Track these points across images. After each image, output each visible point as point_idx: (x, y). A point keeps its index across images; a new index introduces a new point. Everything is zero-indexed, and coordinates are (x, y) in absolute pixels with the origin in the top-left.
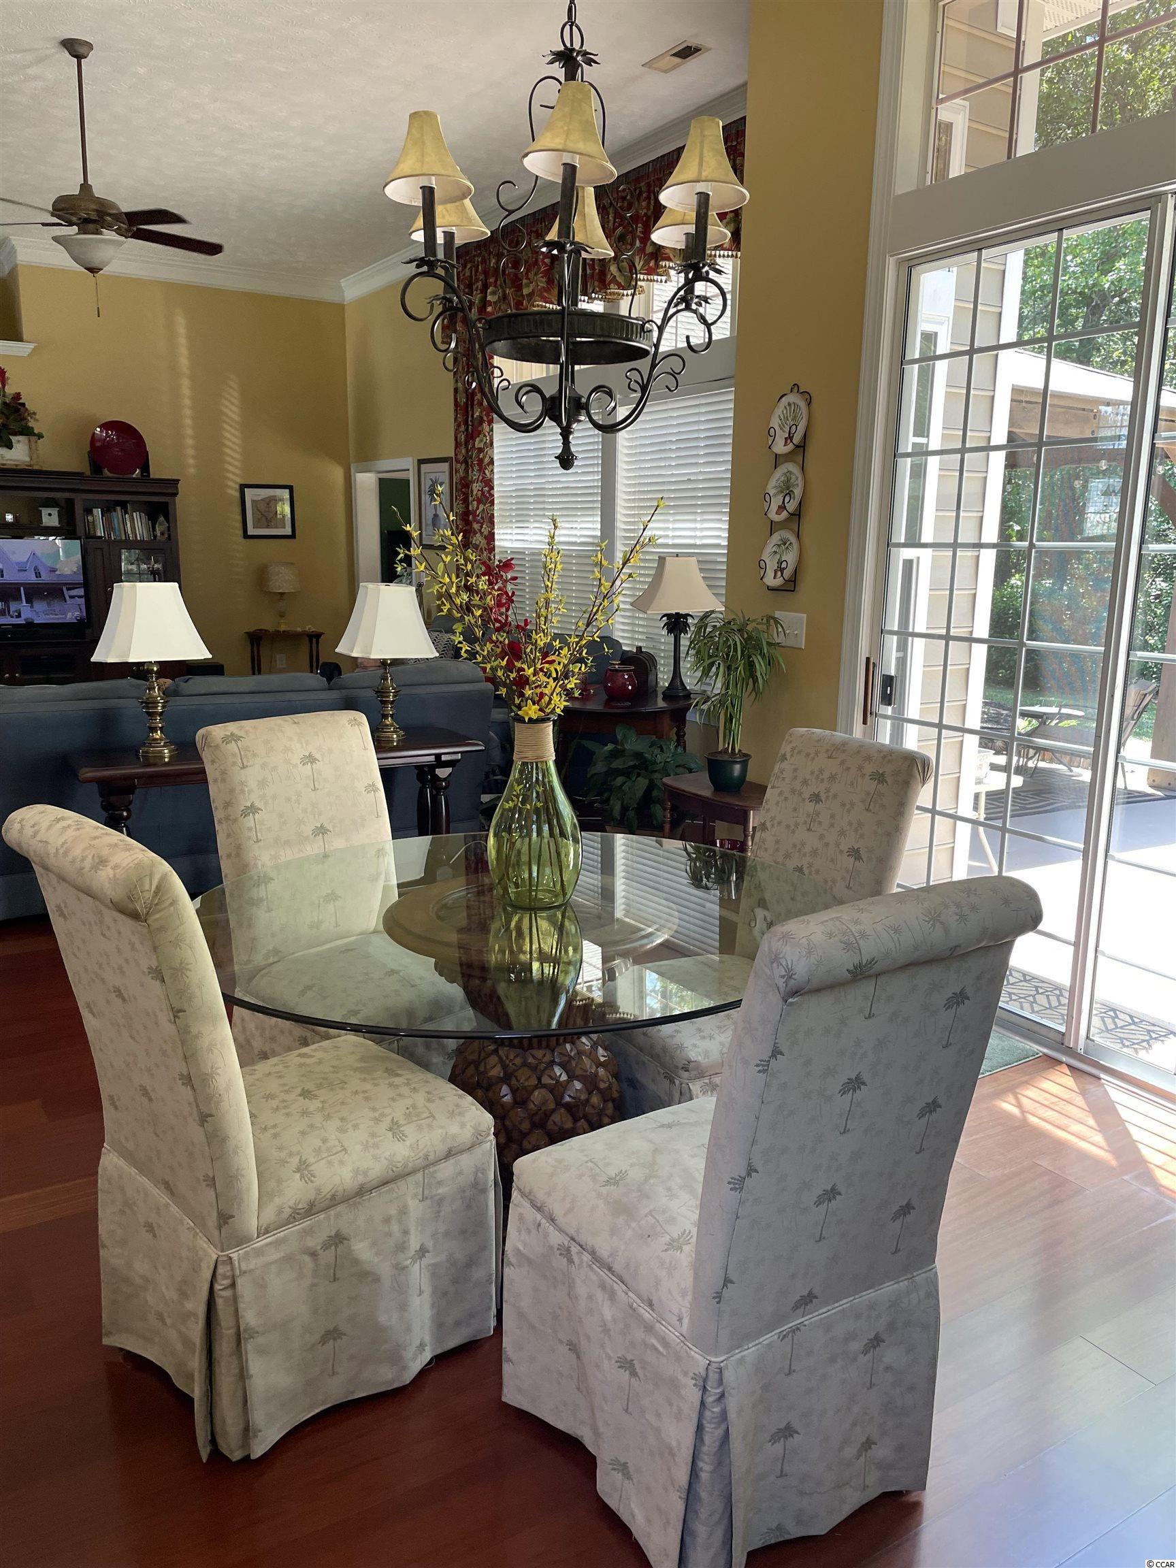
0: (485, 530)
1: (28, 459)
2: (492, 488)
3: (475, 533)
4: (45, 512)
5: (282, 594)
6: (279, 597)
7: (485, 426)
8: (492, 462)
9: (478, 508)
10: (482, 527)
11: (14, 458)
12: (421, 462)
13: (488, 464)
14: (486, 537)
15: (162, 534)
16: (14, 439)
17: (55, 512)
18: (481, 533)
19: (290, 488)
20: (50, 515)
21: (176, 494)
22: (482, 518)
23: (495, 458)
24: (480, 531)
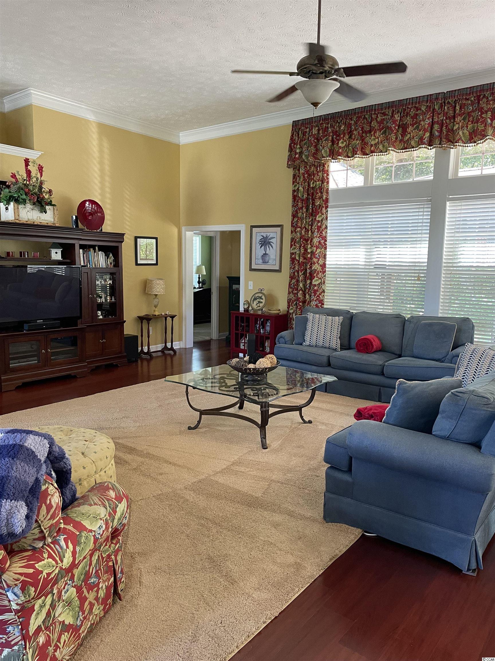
0: (321, 262)
1: (53, 220)
2: (326, 241)
3: (314, 263)
4: (53, 251)
5: (156, 295)
6: (154, 297)
7: (324, 210)
8: (326, 227)
9: (316, 251)
10: (319, 260)
11: (46, 219)
12: (252, 227)
13: (325, 229)
14: (321, 266)
15: (111, 264)
16: (47, 207)
17: (59, 251)
18: (318, 264)
19: (156, 239)
20: (56, 253)
21: (122, 242)
22: (319, 256)
23: (328, 225)
24: (318, 262)
